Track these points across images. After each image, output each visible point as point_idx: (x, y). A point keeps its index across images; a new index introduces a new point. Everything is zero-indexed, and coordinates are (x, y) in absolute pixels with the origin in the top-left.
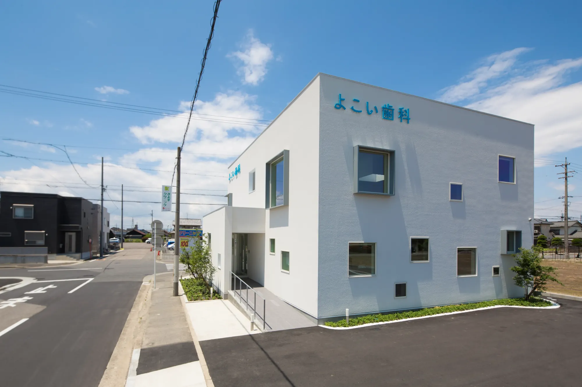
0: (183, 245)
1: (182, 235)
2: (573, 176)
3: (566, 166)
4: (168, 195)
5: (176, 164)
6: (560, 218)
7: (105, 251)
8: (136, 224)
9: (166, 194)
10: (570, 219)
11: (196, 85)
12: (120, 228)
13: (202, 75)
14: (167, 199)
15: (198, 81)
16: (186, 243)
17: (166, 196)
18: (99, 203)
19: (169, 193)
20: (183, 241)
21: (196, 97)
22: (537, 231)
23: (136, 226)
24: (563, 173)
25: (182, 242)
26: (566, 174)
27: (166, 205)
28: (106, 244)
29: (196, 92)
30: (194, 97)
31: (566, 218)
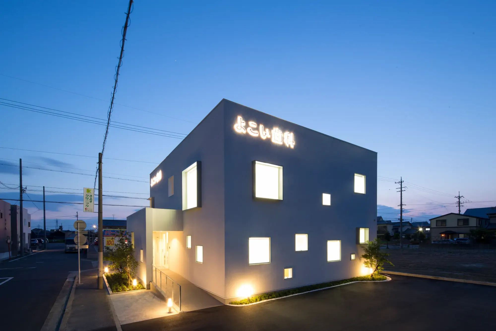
0: (109, 243)
1: (108, 234)
2: (405, 191)
3: (401, 182)
4: (90, 197)
5: (97, 168)
6: (398, 219)
7: (27, 251)
8: (61, 225)
9: (88, 195)
10: (403, 220)
11: (111, 97)
12: (43, 229)
13: (116, 88)
14: (89, 200)
15: (113, 93)
16: (112, 242)
17: (88, 198)
18: (18, 204)
19: (91, 195)
20: (109, 240)
21: (112, 107)
22: (385, 229)
23: (61, 227)
24: (400, 188)
25: (107, 241)
26: (401, 188)
27: (88, 206)
28: (27, 244)
29: (112, 103)
30: (110, 108)
31: (401, 219)
